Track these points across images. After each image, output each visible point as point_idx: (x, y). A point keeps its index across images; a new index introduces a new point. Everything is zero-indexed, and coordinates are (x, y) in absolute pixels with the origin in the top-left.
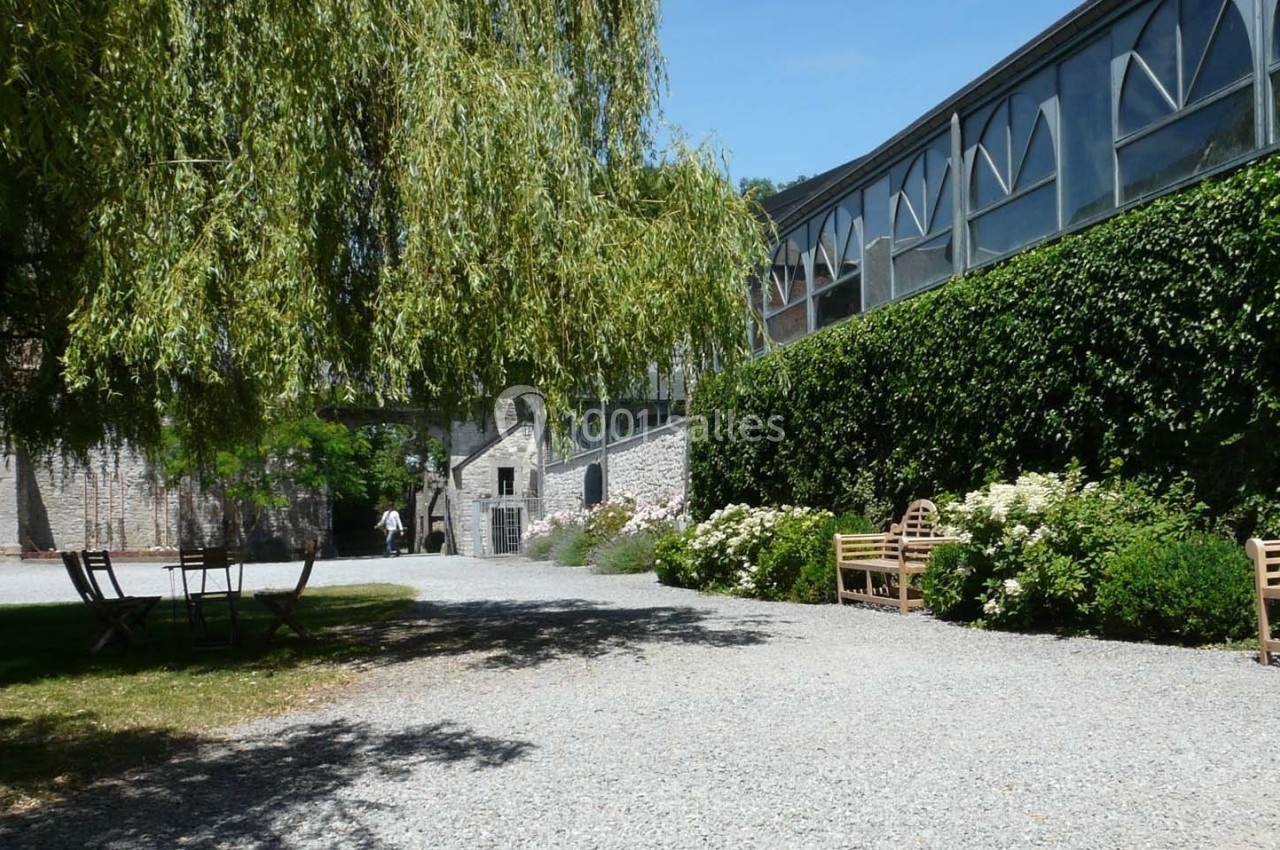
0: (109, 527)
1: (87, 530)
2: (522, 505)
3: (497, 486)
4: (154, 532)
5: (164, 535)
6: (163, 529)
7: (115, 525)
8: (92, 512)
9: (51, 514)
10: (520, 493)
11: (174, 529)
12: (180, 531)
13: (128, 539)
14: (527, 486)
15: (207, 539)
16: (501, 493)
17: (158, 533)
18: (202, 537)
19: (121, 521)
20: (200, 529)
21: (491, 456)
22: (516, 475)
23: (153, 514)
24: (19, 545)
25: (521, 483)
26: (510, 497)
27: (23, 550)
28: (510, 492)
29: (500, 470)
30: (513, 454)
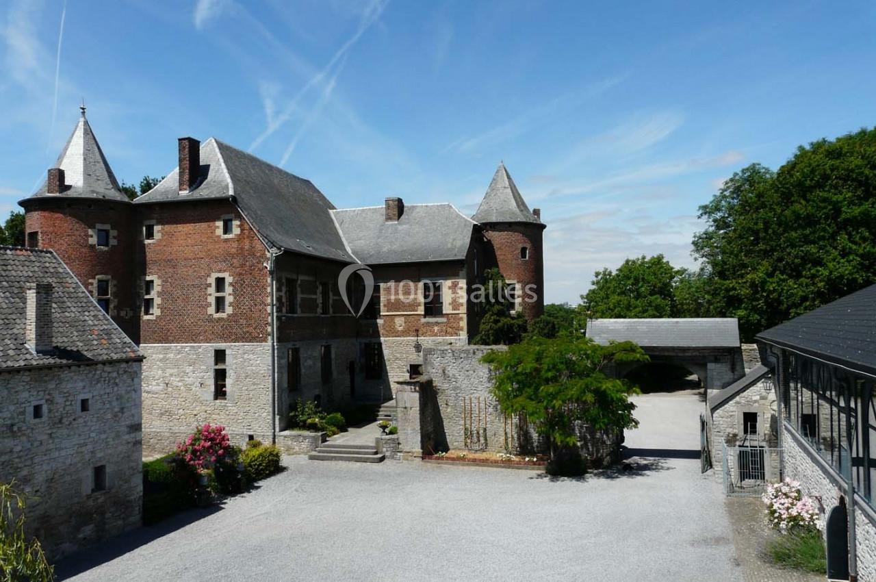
0: (478, 433)
1: (466, 434)
2: (764, 444)
3: (742, 427)
4: (504, 438)
5: (510, 439)
6: (509, 436)
7: (481, 432)
8: (468, 422)
9: (446, 423)
10: (762, 434)
11: (516, 436)
12: (519, 439)
13: (489, 442)
14: (769, 429)
15: (535, 444)
16: (746, 432)
17: (506, 439)
18: (533, 443)
19: (485, 430)
20: (531, 437)
21: (738, 403)
22: (758, 418)
23: (503, 425)
24: (421, 451)
25: (763, 426)
26: (754, 437)
27: (423, 453)
28: (754, 431)
29: (745, 414)
30: (756, 401)
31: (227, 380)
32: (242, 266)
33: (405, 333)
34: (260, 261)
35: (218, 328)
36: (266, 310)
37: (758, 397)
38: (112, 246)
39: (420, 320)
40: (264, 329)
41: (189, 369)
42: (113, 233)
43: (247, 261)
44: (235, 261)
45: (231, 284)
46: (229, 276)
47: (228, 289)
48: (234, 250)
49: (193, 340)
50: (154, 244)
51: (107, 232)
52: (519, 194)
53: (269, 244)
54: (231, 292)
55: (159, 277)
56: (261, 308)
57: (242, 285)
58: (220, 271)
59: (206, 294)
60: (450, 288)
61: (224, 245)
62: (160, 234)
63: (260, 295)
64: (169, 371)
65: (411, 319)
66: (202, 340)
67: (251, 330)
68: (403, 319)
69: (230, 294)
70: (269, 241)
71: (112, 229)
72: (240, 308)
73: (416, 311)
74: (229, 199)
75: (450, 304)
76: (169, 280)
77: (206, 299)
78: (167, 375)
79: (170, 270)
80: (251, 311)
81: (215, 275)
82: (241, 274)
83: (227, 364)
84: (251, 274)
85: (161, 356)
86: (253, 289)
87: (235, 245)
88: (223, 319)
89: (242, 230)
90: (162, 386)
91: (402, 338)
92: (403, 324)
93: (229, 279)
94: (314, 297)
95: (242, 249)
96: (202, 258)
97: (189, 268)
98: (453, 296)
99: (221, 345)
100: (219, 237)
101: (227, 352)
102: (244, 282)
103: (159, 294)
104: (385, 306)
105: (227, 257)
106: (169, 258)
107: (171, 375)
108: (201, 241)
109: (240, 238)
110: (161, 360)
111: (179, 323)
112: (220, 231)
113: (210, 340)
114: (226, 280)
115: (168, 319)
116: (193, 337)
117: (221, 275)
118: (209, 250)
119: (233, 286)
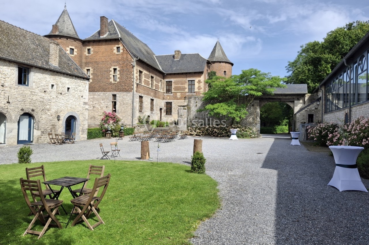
10: (315, 122)
16: (309, 122)
21: (306, 111)
22: (314, 116)
25: (316, 119)
26: (312, 123)
28: (312, 121)
29: (309, 115)
30: (313, 110)
31: (116, 105)
32: (123, 64)
33: (181, 98)
34: (130, 62)
35: (114, 87)
36: (132, 80)
37: (314, 109)
38: (75, 55)
39: (186, 94)
40: (131, 87)
41: (102, 102)
42: (75, 50)
43: (125, 62)
44: (120, 62)
45: (119, 71)
46: (118, 68)
47: (118, 73)
48: (120, 58)
49: (104, 91)
50: (90, 56)
51: (73, 49)
52: (224, 52)
53: (133, 56)
54: (119, 73)
55: (92, 68)
56: (130, 79)
57: (123, 71)
58: (115, 66)
59: (109, 74)
60: (197, 82)
61: (117, 56)
62: (93, 52)
63: (130, 75)
64: (95, 102)
65: (183, 93)
66: (107, 91)
67: (126, 87)
68: (180, 93)
69: (118, 74)
70: (133, 55)
71: (75, 48)
72: (122, 80)
73: (185, 91)
74: (119, 39)
75: (197, 88)
76: (96, 69)
77: (109, 76)
78: (94, 103)
79: (96, 65)
80: (126, 80)
81: (113, 67)
82: (123, 67)
83: (117, 100)
84: (126, 67)
85: (92, 97)
86: (127, 72)
87: (121, 56)
88: (116, 83)
89: (123, 51)
90: (92, 108)
91: (179, 100)
92: (180, 95)
93: (118, 69)
94: (148, 80)
95: (123, 58)
96: (108, 61)
97: (103, 65)
98: (199, 85)
99: (115, 93)
100: (115, 53)
101: (117, 95)
102: (124, 70)
103: (92, 74)
104: (173, 88)
105: (118, 61)
106: (96, 61)
107: (96, 104)
108: (108, 55)
109: (122, 54)
110: (92, 98)
111: (99, 85)
112: (115, 51)
113: (111, 91)
114: (117, 69)
115: (95, 83)
116: (104, 90)
117: (115, 67)
118: (111, 58)
119: (120, 71)
